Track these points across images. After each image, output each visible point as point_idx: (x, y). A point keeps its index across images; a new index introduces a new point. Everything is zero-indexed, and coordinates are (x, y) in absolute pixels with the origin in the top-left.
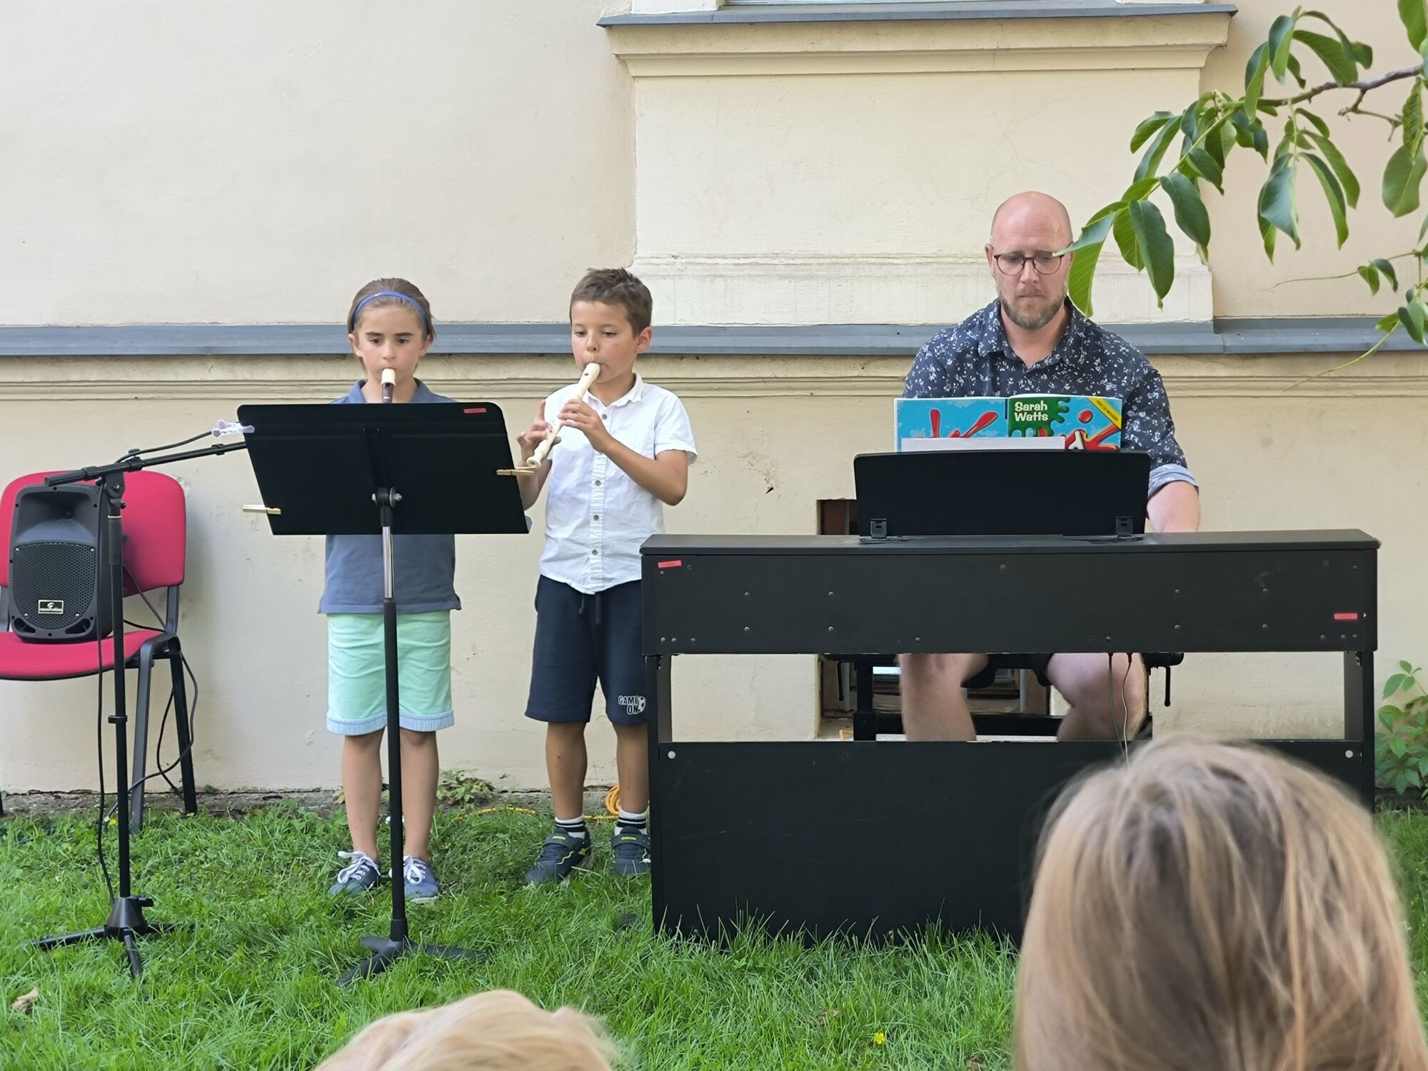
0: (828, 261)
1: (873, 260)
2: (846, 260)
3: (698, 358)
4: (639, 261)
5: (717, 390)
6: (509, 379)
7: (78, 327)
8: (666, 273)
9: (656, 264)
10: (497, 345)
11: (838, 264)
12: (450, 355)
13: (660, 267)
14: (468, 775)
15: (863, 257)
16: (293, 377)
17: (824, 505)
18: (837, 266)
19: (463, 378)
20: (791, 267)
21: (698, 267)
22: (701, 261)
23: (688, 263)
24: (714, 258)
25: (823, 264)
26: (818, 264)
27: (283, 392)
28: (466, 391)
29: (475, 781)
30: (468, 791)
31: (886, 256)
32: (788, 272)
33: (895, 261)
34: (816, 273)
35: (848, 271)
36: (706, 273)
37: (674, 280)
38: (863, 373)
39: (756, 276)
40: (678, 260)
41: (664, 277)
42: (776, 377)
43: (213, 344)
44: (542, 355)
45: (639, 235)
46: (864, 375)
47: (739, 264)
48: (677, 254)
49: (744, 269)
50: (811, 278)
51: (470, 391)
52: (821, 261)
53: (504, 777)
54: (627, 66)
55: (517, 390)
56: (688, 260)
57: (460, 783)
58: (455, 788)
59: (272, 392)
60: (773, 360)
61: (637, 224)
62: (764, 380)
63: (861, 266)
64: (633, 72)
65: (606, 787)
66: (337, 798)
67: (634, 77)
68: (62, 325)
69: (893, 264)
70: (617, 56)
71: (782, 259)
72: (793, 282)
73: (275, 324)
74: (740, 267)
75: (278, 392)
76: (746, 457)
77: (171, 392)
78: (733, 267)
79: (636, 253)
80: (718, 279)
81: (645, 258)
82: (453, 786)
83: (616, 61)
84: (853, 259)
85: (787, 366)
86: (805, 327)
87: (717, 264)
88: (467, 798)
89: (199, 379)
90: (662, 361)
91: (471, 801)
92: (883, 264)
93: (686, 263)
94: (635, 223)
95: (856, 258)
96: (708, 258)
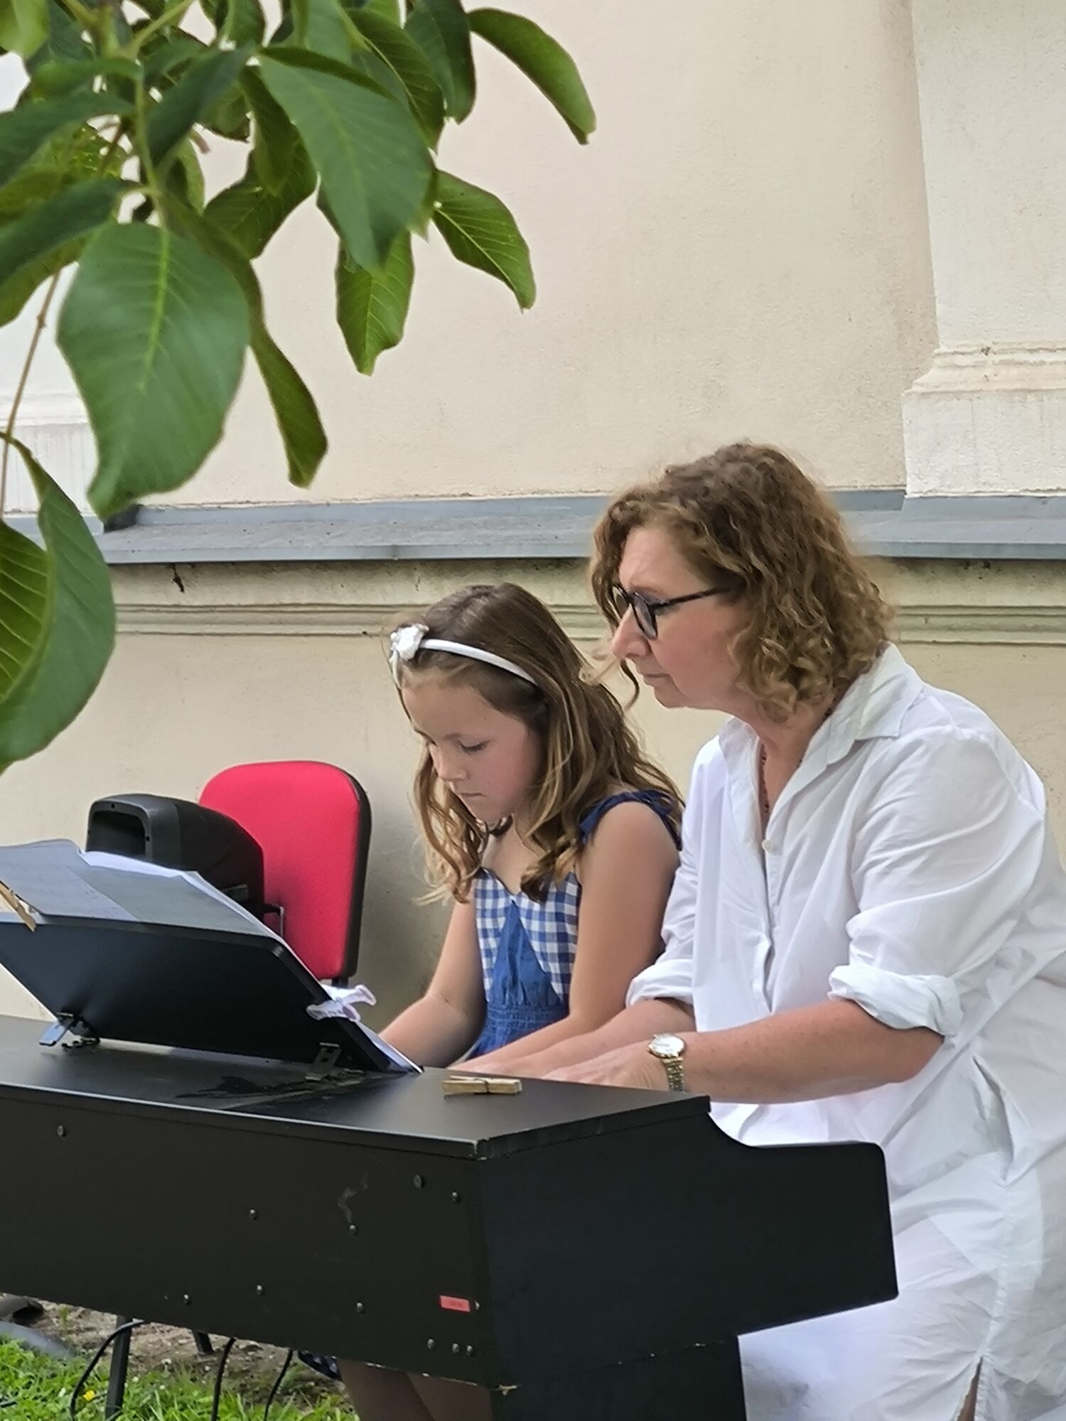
3: (988, 568)
7: (328, 505)
8: (966, 386)
9: (961, 367)
13: (964, 373)
22: (1023, 357)
23: (1003, 362)
24: (1037, 350)
36: (1018, 385)
37: (973, 402)
40: (991, 358)
41: (960, 395)
45: (938, 307)
48: (990, 345)
56: (1004, 358)
73: (530, 496)
79: (938, 344)
80: (1030, 397)
81: (947, 355)
93: (999, 363)
96: (1031, 351)
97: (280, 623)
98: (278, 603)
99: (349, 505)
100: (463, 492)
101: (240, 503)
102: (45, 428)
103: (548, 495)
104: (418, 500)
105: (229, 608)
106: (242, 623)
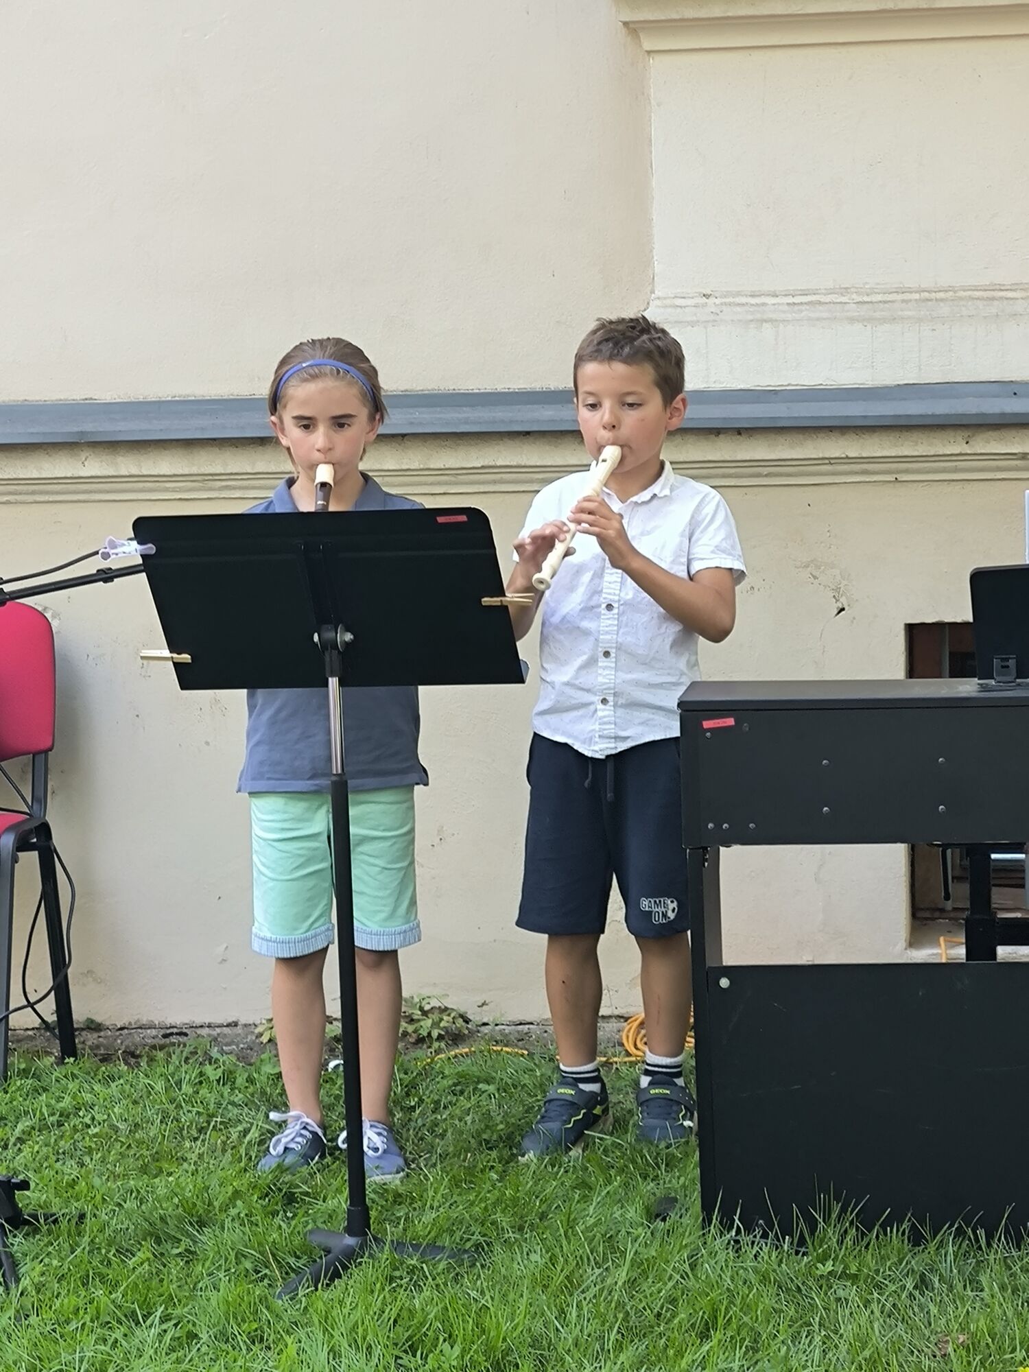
0: (917, 296)
1: (977, 294)
2: (942, 295)
3: (740, 434)
4: (658, 302)
5: (766, 476)
6: (483, 467)
8: (695, 318)
9: (681, 307)
10: (466, 422)
11: (931, 300)
12: (403, 436)
13: (687, 310)
14: (435, 1003)
15: (964, 291)
16: (194, 470)
17: (914, 632)
18: (930, 303)
19: (422, 466)
20: (866, 306)
21: (738, 309)
22: (743, 300)
23: (725, 304)
24: (759, 296)
25: (911, 300)
26: (903, 301)
27: (180, 490)
28: (426, 484)
29: (445, 1010)
30: (436, 1024)
31: (998, 287)
32: (862, 314)
33: (1010, 294)
34: (900, 313)
35: (945, 310)
36: (750, 317)
37: (705, 328)
38: (967, 449)
39: (818, 319)
40: (711, 301)
41: (692, 324)
42: (847, 457)
43: (89, 427)
44: (528, 433)
45: (658, 268)
46: (969, 452)
47: (794, 304)
48: (709, 293)
49: (801, 311)
50: (893, 320)
51: (431, 484)
52: (907, 296)
53: (484, 1004)
54: (638, 37)
55: (495, 482)
56: (724, 300)
57: (425, 1013)
58: (419, 1020)
59: (167, 490)
60: (843, 434)
61: (655, 252)
62: (830, 461)
63: (962, 303)
64: (647, 45)
65: (622, 1017)
66: (261, 1035)
67: (649, 52)
69: (1007, 299)
70: (626, 24)
71: (854, 296)
72: (869, 327)
73: (170, 399)
74: (796, 308)
75: (174, 490)
76: (807, 566)
77: (33, 493)
78: (786, 308)
79: (653, 292)
80: (766, 325)
81: (665, 298)
82: (415, 1017)
83: (624, 30)
84: (951, 293)
85: (861, 440)
86: (887, 387)
87: (764, 304)
88: (435, 1034)
89: (69, 475)
90: (691, 439)
91: (440, 1037)
92: (993, 299)
93: (722, 304)
94: (651, 251)
95: (955, 292)
96: (752, 296)
100: (84, 398)
104: (26, 403)
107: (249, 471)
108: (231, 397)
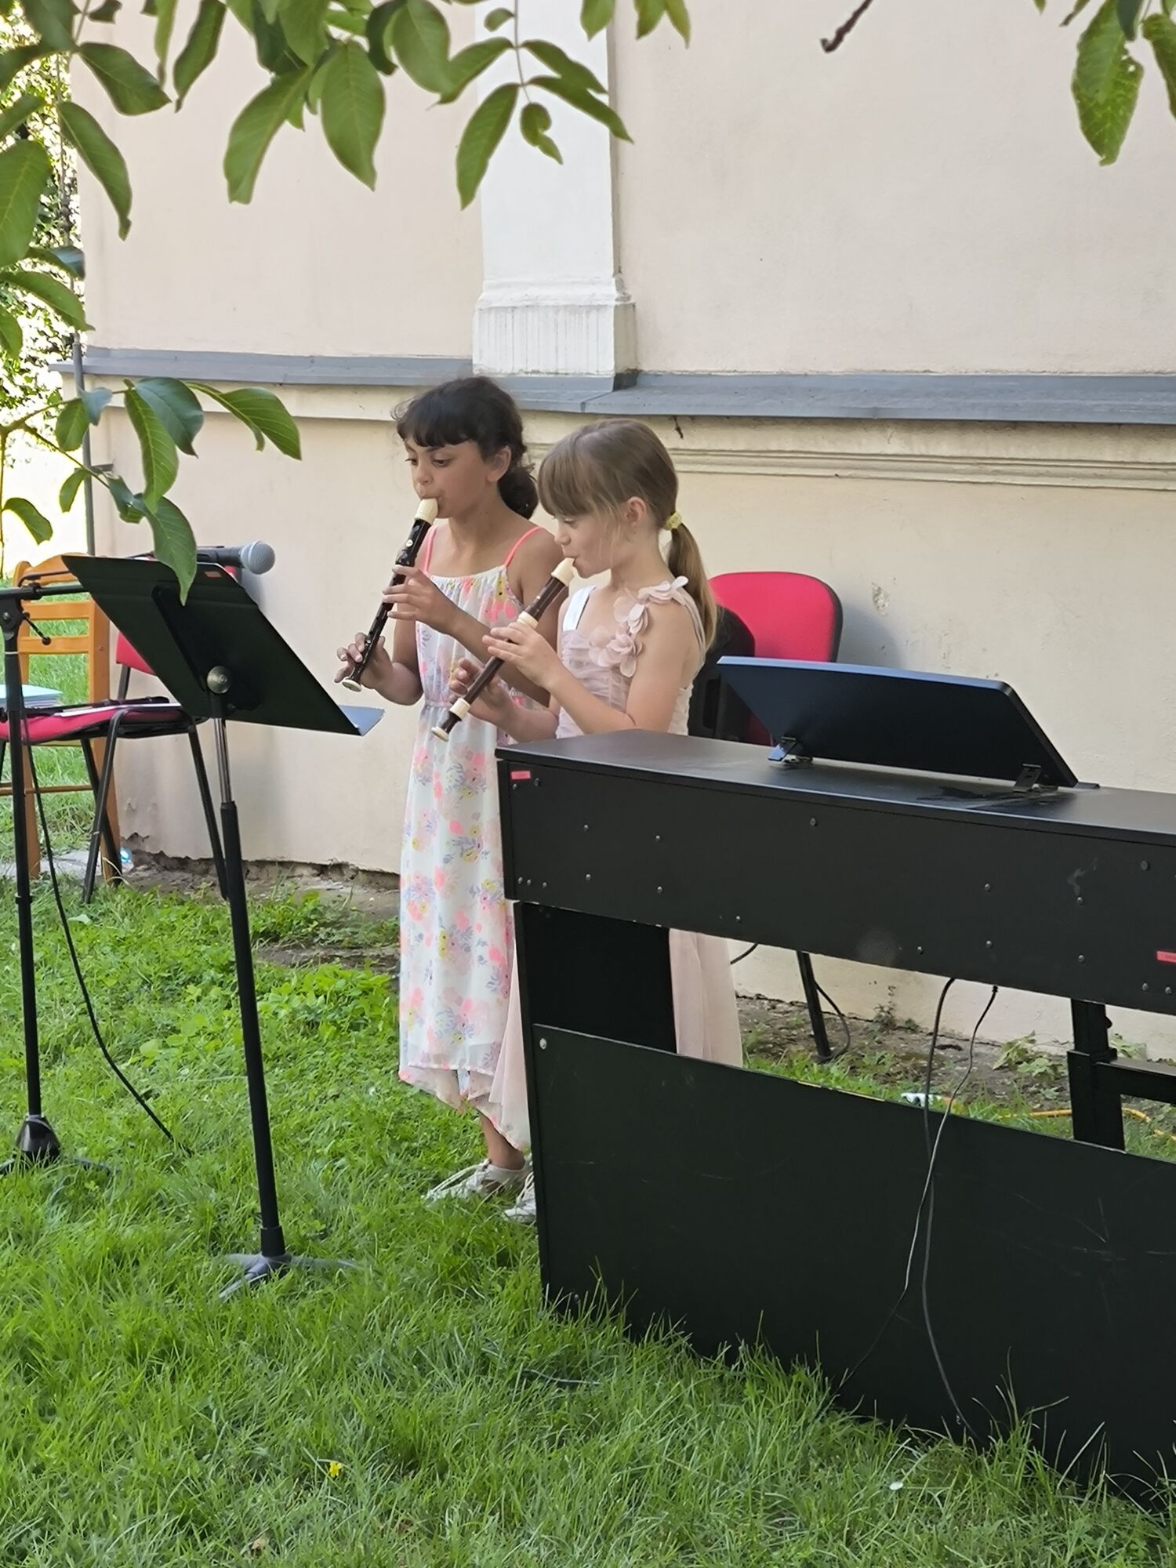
7: (806, 375)
19: (1133, 460)
68: (793, 372)
73: (983, 373)
97: (764, 465)
98: (765, 449)
99: (825, 377)
101: (728, 372)
102: (566, 307)
103: (999, 374)
104: (884, 374)
105: (721, 452)
106: (729, 464)
107: (1005, 456)
108: (1028, 374)
